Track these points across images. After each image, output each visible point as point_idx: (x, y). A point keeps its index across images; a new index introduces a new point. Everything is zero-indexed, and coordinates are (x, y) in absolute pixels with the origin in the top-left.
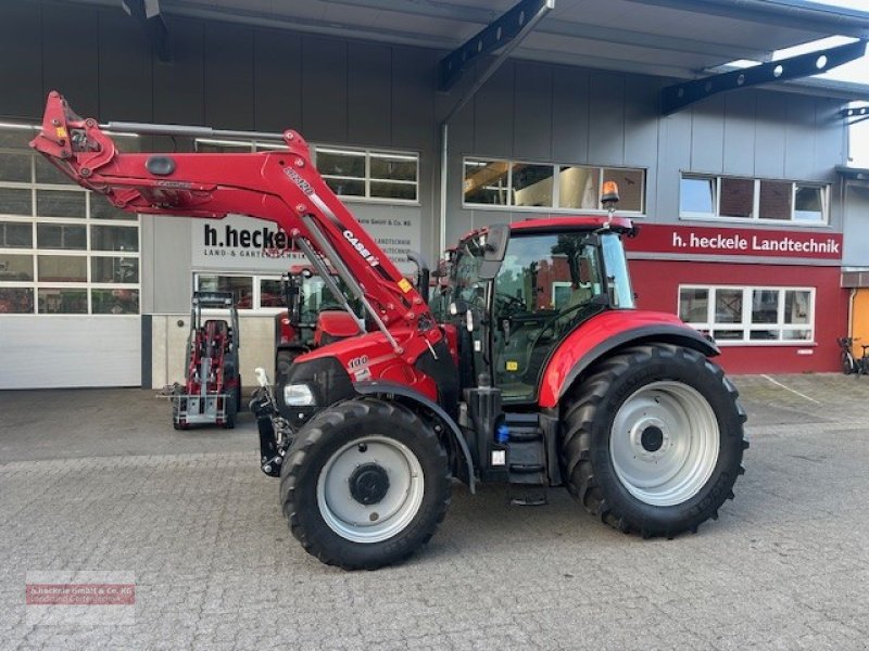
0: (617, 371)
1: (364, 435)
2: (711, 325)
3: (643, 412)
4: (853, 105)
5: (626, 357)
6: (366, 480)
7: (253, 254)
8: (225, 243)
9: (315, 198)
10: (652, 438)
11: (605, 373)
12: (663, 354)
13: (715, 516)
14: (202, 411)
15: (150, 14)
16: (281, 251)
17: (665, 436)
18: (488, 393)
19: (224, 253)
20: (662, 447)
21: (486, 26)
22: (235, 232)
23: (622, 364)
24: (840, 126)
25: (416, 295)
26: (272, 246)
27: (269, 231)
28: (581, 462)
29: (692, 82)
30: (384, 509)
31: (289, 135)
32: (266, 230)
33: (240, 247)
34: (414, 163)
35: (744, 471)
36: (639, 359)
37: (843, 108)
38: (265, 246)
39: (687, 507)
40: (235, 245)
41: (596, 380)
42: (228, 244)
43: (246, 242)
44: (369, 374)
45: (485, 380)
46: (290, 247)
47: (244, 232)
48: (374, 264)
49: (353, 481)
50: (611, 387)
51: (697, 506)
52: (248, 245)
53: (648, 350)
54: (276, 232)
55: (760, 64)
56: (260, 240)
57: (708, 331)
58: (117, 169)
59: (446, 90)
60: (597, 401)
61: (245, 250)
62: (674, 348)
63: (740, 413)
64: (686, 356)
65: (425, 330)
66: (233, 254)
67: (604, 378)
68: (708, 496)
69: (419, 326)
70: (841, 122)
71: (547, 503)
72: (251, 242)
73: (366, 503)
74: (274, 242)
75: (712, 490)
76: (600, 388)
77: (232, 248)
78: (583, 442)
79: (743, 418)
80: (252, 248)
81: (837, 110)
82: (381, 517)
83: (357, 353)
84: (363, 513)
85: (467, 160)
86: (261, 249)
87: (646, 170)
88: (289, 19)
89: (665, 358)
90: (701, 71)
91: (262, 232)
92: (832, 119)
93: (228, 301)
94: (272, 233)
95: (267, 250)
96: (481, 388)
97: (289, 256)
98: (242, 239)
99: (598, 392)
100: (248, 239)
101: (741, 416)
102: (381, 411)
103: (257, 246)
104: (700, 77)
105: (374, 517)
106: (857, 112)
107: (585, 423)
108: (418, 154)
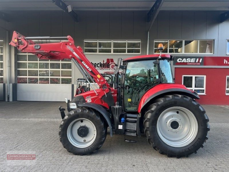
0: (159, 103)
1: (80, 118)
2: (193, 88)
3: (172, 116)
5: (163, 98)
6: (82, 130)
9: (74, 53)
10: (175, 125)
11: (155, 104)
12: (176, 98)
13: (196, 153)
15: (69, 11)
16: (104, 68)
17: (179, 124)
18: (117, 108)
20: (178, 128)
21: (155, 2)
22: (93, 64)
23: (162, 101)
25: (102, 79)
26: (102, 67)
27: (101, 63)
28: (146, 130)
30: (87, 139)
31: (68, 37)
32: (100, 63)
34: (140, 43)
35: (208, 138)
36: (167, 99)
39: (184, 148)
41: (153, 105)
43: (96, 66)
44: (91, 101)
45: (117, 104)
46: (106, 67)
47: (95, 64)
48: (90, 71)
49: (78, 130)
50: (156, 108)
51: (188, 148)
52: (96, 67)
53: (171, 96)
54: (103, 63)
56: (99, 65)
57: (192, 90)
58: (27, 48)
59: (149, 22)
60: (152, 112)
62: (180, 96)
63: (206, 119)
64: (185, 98)
65: (105, 89)
67: (155, 105)
68: (193, 146)
69: (103, 88)
71: (136, 142)
72: (97, 66)
73: (82, 137)
74: (102, 66)
75: (194, 144)
76: (154, 108)
78: (147, 124)
79: (208, 120)
82: (87, 141)
83: (88, 95)
84: (82, 140)
85: (155, 41)
86: (99, 68)
87: (214, 40)
88: (105, 8)
89: (177, 99)
91: (99, 63)
94: (102, 64)
95: (100, 68)
96: (116, 106)
97: (106, 69)
99: (153, 109)
100: (96, 65)
101: (206, 120)
102: (85, 111)
103: (98, 67)
105: (85, 141)
107: (148, 119)
108: (141, 40)
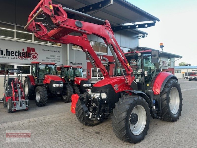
4: (139, 35)
6: (135, 118)
7: (15, 58)
8: (6, 55)
14: (21, 106)
16: (23, 58)
19: (5, 57)
22: (9, 51)
24: (137, 39)
26: (21, 56)
27: (20, 52)
29: (118, 27)
33: (11, 56)
37: (138, 35)
38: (19, 56)
40: (9, 55)
42: (7, 55)
43: (13, 54)
44: (118, 89)
46: (26, 56)
47: (12, 52)
49: (132, 119)
54: (22, 52)
55: (133, 24)
56: (17, 54)
61: (12, 57)
65: (132, 76)
66: (8, 58)
70: (137, 38)
72: (14, 55)
73: (135, 124)
74: (22, 55)
77: (8, 56)
80: (14, 56)
81: (137, 36)
86: (17, 57)
90: (120, 24)
92: (136, 38)
93: (21, 71)
95: (19, 57)
97: (26, 59)
98: (11, 54)
103: (16, 56)
104: (119, 26)
105: (134, 127)
106: (140, 36)
